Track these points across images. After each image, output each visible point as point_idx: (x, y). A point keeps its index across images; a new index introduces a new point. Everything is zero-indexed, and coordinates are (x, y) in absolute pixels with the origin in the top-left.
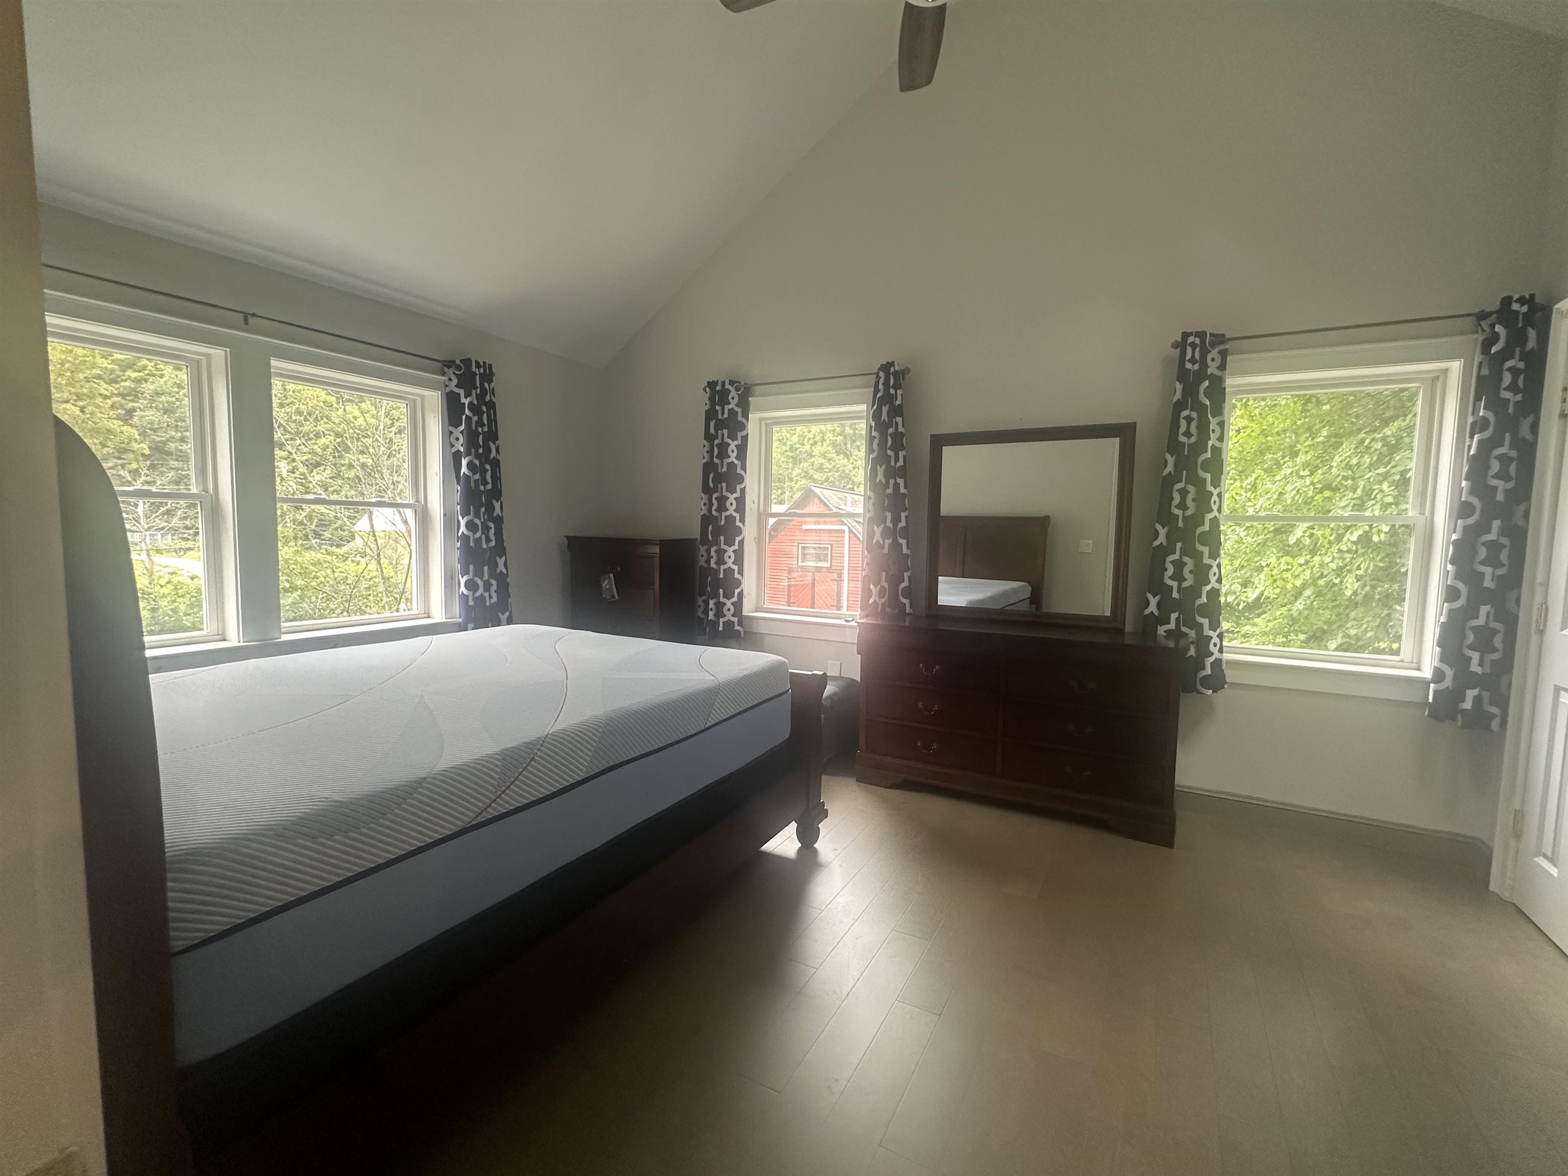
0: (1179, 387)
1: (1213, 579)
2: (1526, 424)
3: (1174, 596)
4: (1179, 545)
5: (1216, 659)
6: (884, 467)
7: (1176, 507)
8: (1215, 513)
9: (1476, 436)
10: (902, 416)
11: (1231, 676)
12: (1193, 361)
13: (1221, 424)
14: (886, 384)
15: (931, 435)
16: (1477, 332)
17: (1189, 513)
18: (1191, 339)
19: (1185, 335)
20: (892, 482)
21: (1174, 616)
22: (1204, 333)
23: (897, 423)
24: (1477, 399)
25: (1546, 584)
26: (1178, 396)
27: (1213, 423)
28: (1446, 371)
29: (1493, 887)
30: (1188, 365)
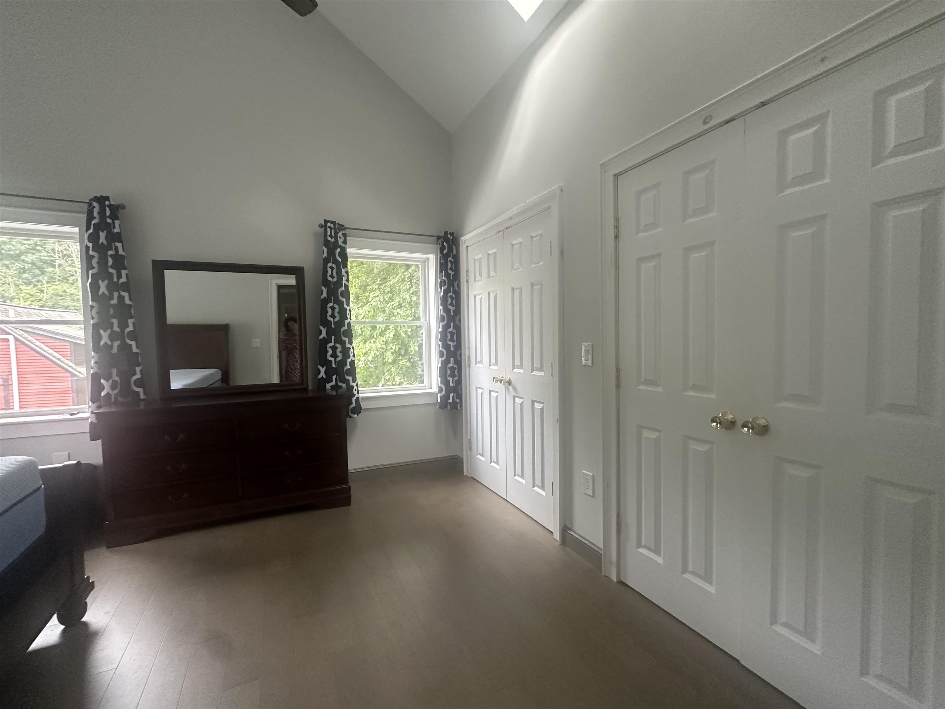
0: (325, 250)
1: (351, 355)
2: (456, 283)
3: (333, 366)
4: (333, 337)
5: (357, 397)
6: (106, 282)
7: (330, 316)
8: (349, 320)
9: (443, 288)
10: (120, 241)
11: (364, 405)
12: (331, 236)
13: (347, 272)
14: (102, 212)
15: (153, 260)
16: (438, 244)
17: (336, 319)
18: (329, 224)
19: (326, 222)
20: (116, 295)
21: (334, 377)
22: (335, 222)
23: (116, 248)
24: (441, 272)
25: (469, 348)
26: (325, 255)
27: (343, 271)
28: (428, 259)
29: (465, 473)
30: (329, 238)
